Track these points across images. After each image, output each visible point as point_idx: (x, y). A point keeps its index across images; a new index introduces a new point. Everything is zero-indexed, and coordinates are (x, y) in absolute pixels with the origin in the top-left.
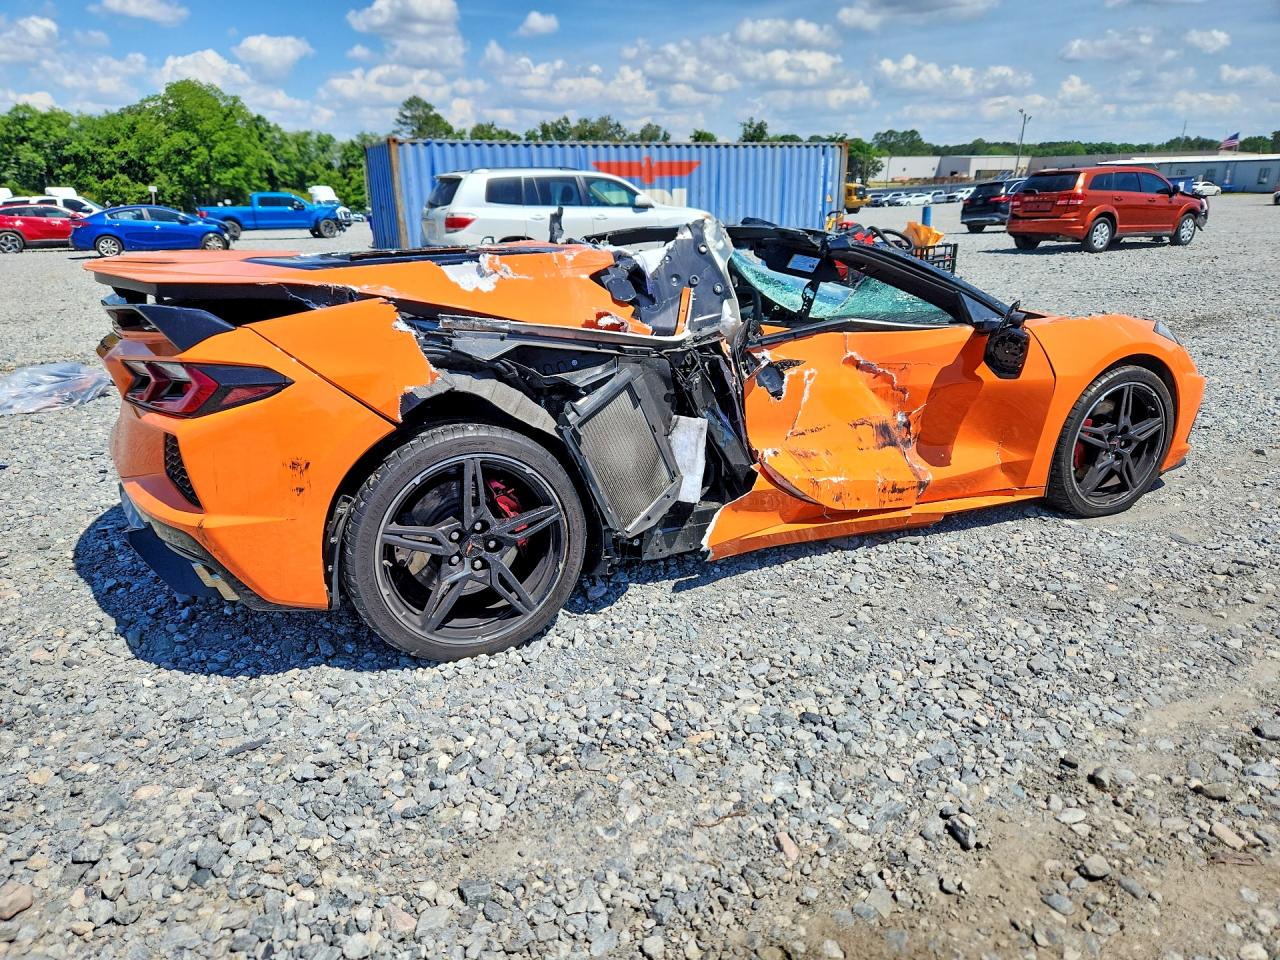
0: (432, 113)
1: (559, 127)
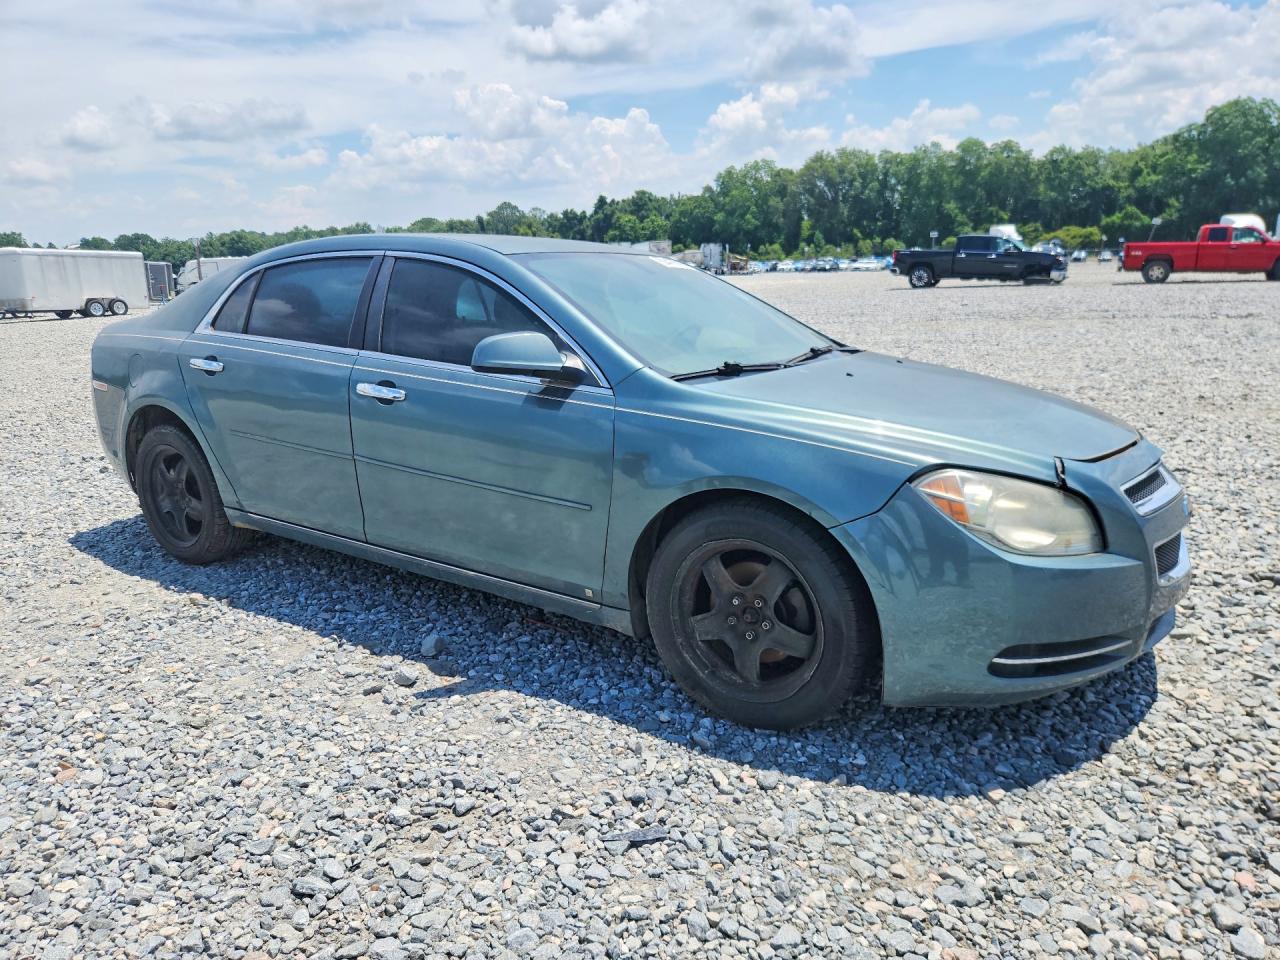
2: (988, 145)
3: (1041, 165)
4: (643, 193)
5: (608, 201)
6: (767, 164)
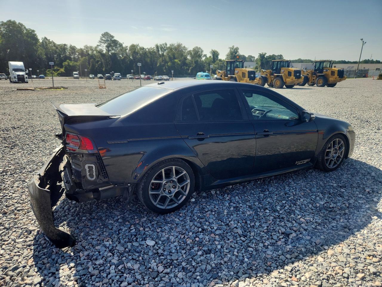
0: (113, 39)
1: (163, 46)
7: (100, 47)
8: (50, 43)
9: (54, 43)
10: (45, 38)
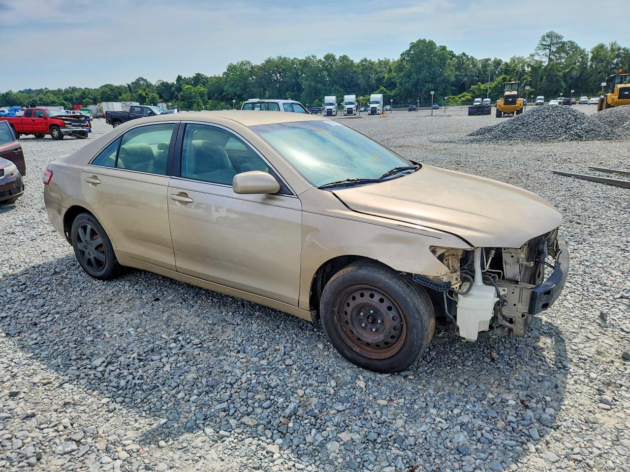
2: (337, 58)
3: (358, 66)
4: (198, 75)
5: (183, 78)
6: (249, 63)
7: (537, 58)
8: (468, 59)
9: (473, 59)
10: (464, 54)
